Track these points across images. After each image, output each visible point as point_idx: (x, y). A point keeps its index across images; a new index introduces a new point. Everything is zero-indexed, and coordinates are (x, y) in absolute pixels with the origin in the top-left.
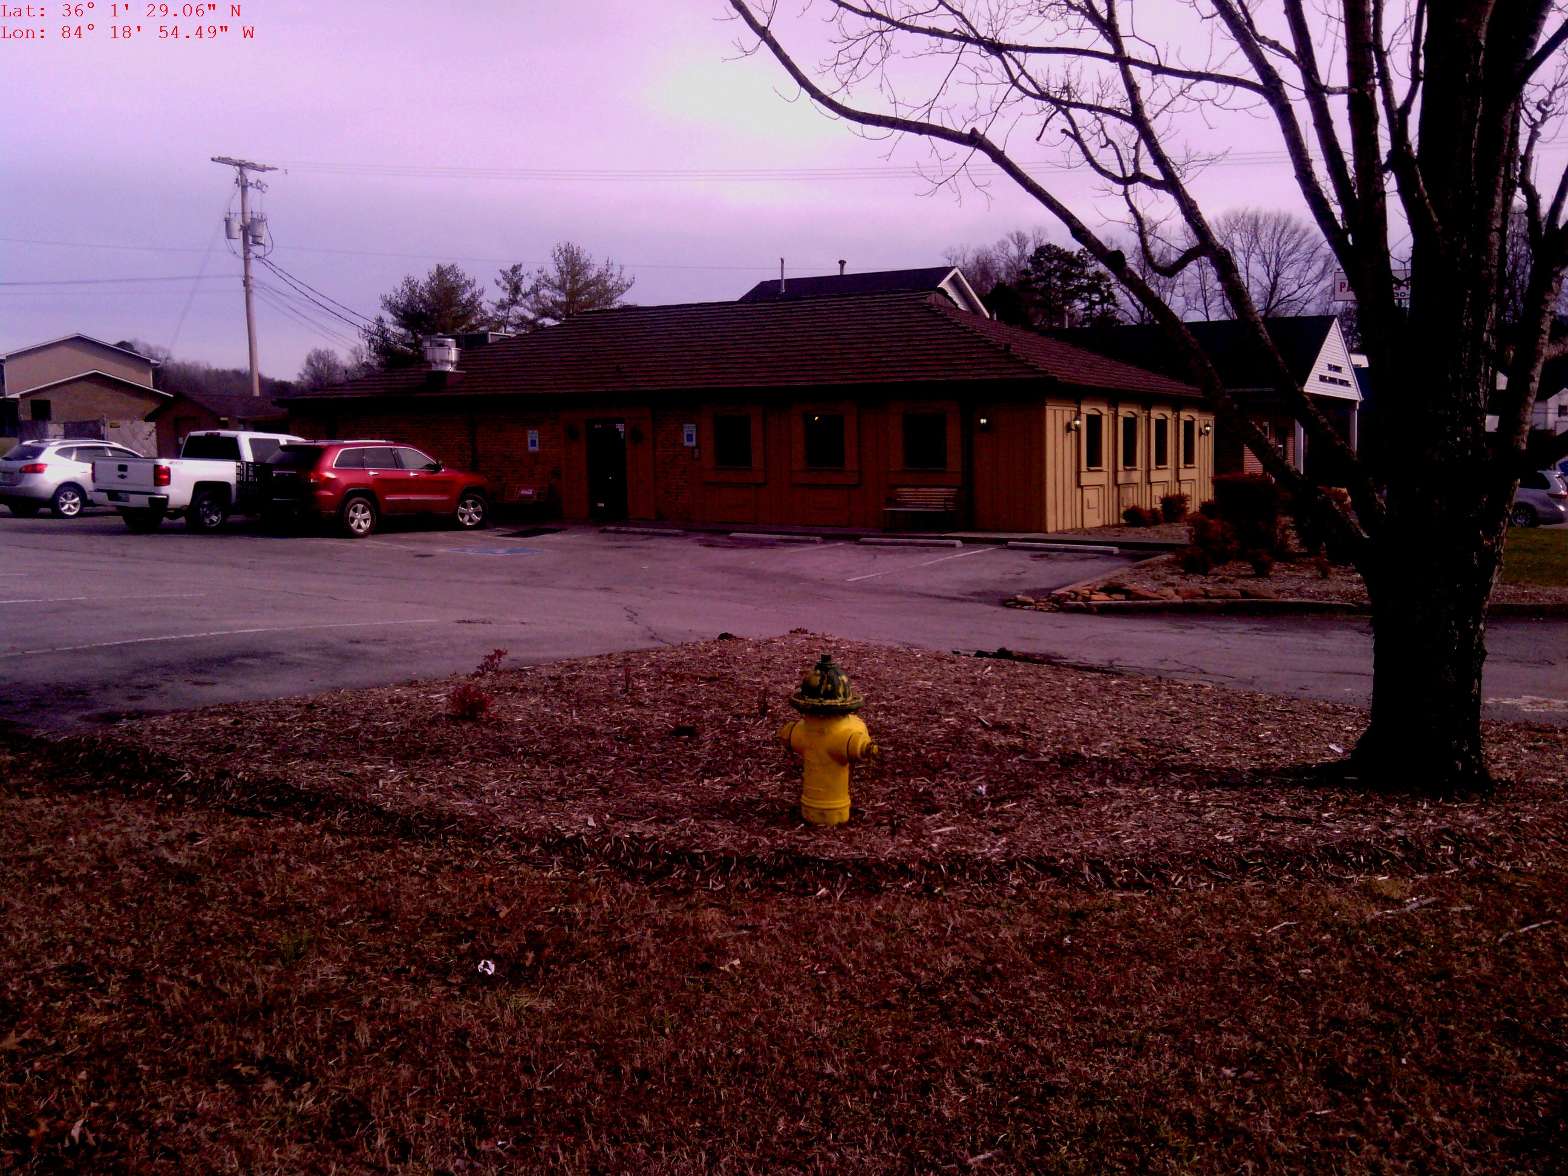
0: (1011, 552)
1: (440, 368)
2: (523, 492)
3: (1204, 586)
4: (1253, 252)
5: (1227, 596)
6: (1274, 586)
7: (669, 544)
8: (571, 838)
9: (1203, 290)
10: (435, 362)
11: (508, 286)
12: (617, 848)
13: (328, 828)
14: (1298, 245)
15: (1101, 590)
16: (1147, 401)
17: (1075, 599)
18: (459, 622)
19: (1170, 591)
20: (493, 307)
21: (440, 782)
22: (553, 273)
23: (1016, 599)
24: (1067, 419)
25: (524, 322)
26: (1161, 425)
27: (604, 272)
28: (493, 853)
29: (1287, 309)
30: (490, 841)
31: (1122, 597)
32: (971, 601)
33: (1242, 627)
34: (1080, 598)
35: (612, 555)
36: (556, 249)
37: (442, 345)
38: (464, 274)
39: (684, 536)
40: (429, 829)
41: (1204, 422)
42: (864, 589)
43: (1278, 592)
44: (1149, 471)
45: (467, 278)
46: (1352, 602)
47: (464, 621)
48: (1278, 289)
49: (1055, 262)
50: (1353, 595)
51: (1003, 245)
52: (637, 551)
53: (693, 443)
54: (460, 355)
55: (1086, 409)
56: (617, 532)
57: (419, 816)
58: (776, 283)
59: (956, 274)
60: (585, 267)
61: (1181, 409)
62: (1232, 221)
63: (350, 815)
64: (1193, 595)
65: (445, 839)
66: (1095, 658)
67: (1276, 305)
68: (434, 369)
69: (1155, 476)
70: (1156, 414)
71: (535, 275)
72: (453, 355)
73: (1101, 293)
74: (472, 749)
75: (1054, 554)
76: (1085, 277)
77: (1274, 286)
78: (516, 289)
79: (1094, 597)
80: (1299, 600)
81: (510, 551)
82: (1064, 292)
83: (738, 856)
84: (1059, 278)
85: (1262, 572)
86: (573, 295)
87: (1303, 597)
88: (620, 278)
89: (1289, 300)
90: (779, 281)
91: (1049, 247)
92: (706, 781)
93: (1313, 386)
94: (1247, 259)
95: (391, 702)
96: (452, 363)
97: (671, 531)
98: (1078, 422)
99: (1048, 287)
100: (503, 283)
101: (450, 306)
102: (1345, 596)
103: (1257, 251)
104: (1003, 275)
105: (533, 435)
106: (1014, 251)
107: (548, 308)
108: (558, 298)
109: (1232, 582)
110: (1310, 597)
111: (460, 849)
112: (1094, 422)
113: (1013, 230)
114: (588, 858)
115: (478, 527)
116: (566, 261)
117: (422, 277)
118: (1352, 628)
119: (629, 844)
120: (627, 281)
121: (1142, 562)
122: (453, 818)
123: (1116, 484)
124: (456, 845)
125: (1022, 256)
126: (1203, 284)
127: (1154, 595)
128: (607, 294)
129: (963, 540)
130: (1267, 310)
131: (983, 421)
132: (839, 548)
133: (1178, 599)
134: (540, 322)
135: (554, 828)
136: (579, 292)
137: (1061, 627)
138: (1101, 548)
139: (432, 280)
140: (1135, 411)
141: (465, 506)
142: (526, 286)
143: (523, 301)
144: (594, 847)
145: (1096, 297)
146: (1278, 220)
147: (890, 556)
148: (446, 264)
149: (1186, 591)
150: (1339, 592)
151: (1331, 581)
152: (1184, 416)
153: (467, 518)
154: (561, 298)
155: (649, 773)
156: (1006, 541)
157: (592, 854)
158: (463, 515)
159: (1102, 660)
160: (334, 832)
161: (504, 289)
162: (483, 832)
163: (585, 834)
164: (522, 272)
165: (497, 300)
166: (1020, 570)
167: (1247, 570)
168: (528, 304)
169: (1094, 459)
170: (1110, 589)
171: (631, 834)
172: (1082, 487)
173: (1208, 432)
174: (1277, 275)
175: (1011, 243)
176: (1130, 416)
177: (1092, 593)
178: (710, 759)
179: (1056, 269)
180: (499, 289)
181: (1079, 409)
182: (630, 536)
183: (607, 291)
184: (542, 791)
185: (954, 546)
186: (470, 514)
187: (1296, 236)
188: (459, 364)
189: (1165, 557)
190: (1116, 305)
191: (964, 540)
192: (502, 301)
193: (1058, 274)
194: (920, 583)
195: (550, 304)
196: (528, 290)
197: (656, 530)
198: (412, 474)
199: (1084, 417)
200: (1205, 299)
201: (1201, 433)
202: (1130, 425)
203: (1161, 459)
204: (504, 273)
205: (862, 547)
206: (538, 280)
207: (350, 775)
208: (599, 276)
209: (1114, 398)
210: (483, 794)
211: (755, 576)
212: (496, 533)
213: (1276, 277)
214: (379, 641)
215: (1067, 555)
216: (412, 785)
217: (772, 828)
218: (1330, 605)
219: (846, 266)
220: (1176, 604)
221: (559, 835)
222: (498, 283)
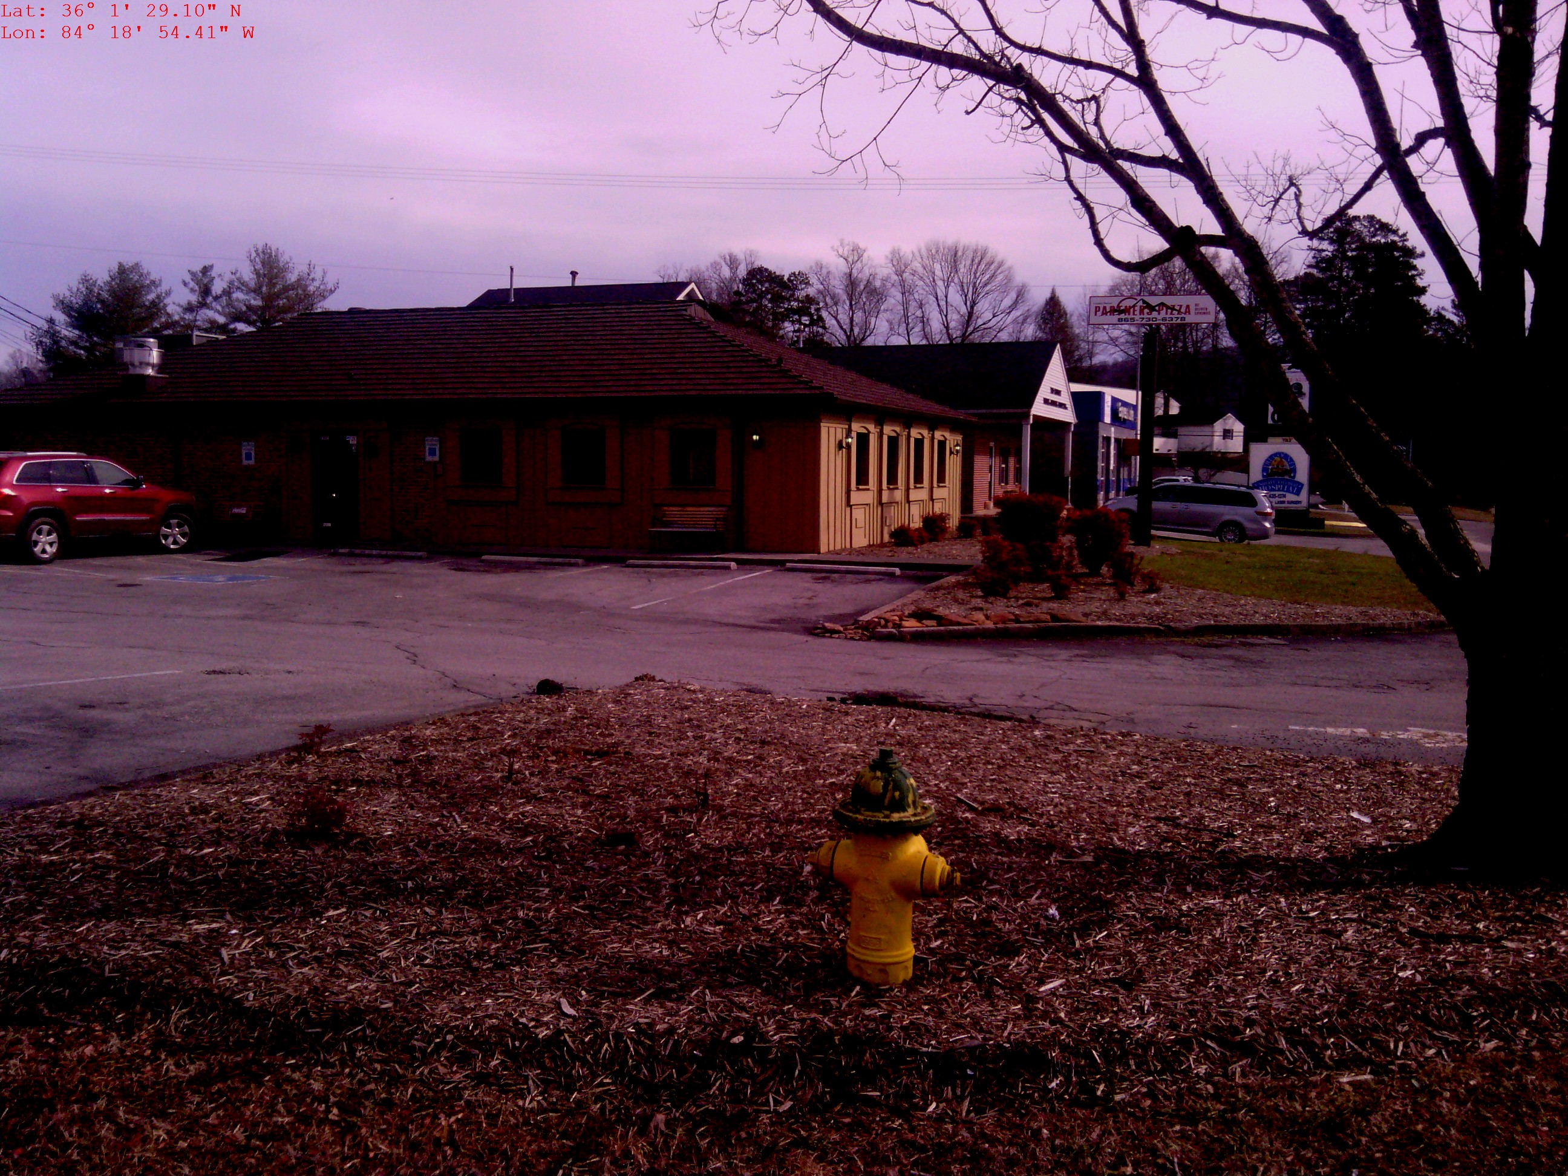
0: (791, 575)
1: (139, 371)
2: (236, 510)
3: (1012, 610)
4: (953, 281)
5: (1037, 621)
6: (1080, 609)
7: (416, 569)
8: (547, 1039)
9: (906, 317)
10: (133, 365)
11: (197, 288)
12: (620, 1052)
13: (160, 1042)
14: (993, 276)
15: (910, 616)
16: (908, 420)
17: (886, 626)
18: (209, 673)
19: (980, 616)
20: (179, 310)
21: (313, 948)
22: (247, 274)
23: (824, 627)
24: (839, 437)
25: (214, 326)
26: (919, 443)
27: (306, 276)
28: (431, 1072)
29: (982, 337)
30: (423, 1051)
31: (934, 623)
32: (775, 629)
33: (1064, 654)
34: (890, 625)
35: (351, 581)
36: (253, 250)
37: (141, 346)
38: (149, 273)
39: (428, 559)
40: (323, 1034)
41: (953, 440)
42: (652, 618)
43: (1086, 615)
44: (908, 489)
45: (152, 278)
46: (1159, 624)
47: (214, 672)
48: (974, 317)
49: (767, 285)
50: (1158, 617)
51: (715, 266)
52: (379, 577)
53: (436, 458)
54: (163, 357)
55: (857, 427)
56: (351, 555)
57: (304, 1013)
58: (504, 292)
59: (693, 289)
60: (285, 270)
61: (937, 429)
62: (934, 251)
63: (190, 1015)
64: (1004, 620)
65: (352, 1051)
66: (952, 695)
67: (972, 332)
68: (132, 371)
69: (914, 495)
70: (915, 433)
71: (228, 277)
72: (155, 356)
73: (810, 315)
74: (341, 886)
75: (836, 576)
76: (795, 300)
77: (971, 314)
78: (206, 291)
79: (905, 623)
80: (1107, 623)
81: (230, 579)
82: (775, 314)
83: (799, 1050)
84: (770, 301)
85: (1061, 593)
86: (270, 299)
87: (1110, 620)
88: (323, 283)
89: (985, 328)
90: (508, 290)
91: (761, 270)
92: (688, 920)
93: (1039, 409)
94: (947, 287)
95: (194, 811)
96: (153, 366)
97: (413, 554)
98: (850, 440)
99: (760, 306)
100: (192, 284)
101: (132, 307)
102: (1150, 618)
103: (956, 280)
104: (714, 297)
105: (248, 448)
106: (726, 273)
107: (241, 312)
108: (253, 302)
109: (1037, 606)
110: (1117, 620)
111: (378, 1066)
112: (863, 439)
113: (725, 252)
114: (579, 1070)
115: (183, 550)
116: (263, 263)
117: (102, 275)
118: (1169, 652)
119: (637, 1043)
120: (330, 286)
121: (934, 584)
122: (356, 1014)
123: (880, 503)
124: (371, 1061)
125: (732, 279)
126: (906, 309)
127: (966, 621)
128: (307, 298)
129: (737, 561)
130: (964, 336)
131: (755, 437)
132: (603, 571)
133: (989, 625)
134: (232, 326)
135: (516, 1022)
136: (277, 296)
137: (886, 658)
138: (883, 569)
139: (113, 279)
140: (898, 429)
141: (169, 526)
142: (217, 288)
143: (214, 304)
144: (586, 1052)
145: (805, 320)
146: (975, 251)
147: (665, 580)
148: (129, 261)
149: (996, 616)
150: (1144, 615)
151: (1130, 602)
152: (938, 435)
153: (171, 540)
154: (257, 302)
155: (604, 910)
156: (782, 563)
157: (584, 1063)
158: (166, 537)
159: (961, 698)
160: (174, 1051)
161: (192, 290)
162: (410, 1036)
163: (568, 1031)
164: (213, 273)
165: (184, 302)
166: (810, 594)
167: (1043, 591)
168: (219, 308)
169: (862, 479)
170: (920, 615)
171: (636, 1025)
172: (851, 506)
173: (957, 451)
174: (974, 303)
175: (723, 264)
176: (894, 434)
177: (901, 619)
178: (671, 881)
179: (767, 291)
180: (186, 291)
181: (850, 426)
182: (365, 560)
183: (307, 296)
184: (470, 953)
185: (728, 568)
186: (174, 535)
187: (992, 267)
188: (161, 368)
189: (952, 579)
190: (824, 327)
191: (739, 562)
192: (189, 303)
193: (769, 296)
194: (712, 609)
195: (244, 309)
196: (219, 292)
197: (396, 553)
198: (107, 491)
199: (854, 434)
200: (908, 325)
201: (951, 453)
202: (893, 442)
203: (919, 479)
204: (193, 274)
205: (631, 569)
206: (231, 282)
207: (176, 945)
208: (298, 280)
209: (881, 416)
210: (384, 965)
211: (525, 603)
212: (207, 557)
213: (972, 307)
214: (121, 704)
215: (849, 577)
216: (271, 955)
217: (819, 996)
218: (1139, 628)
219: (578, 277)
220: (989, 630)
221: (525, 1033)
222: (185, 284)
